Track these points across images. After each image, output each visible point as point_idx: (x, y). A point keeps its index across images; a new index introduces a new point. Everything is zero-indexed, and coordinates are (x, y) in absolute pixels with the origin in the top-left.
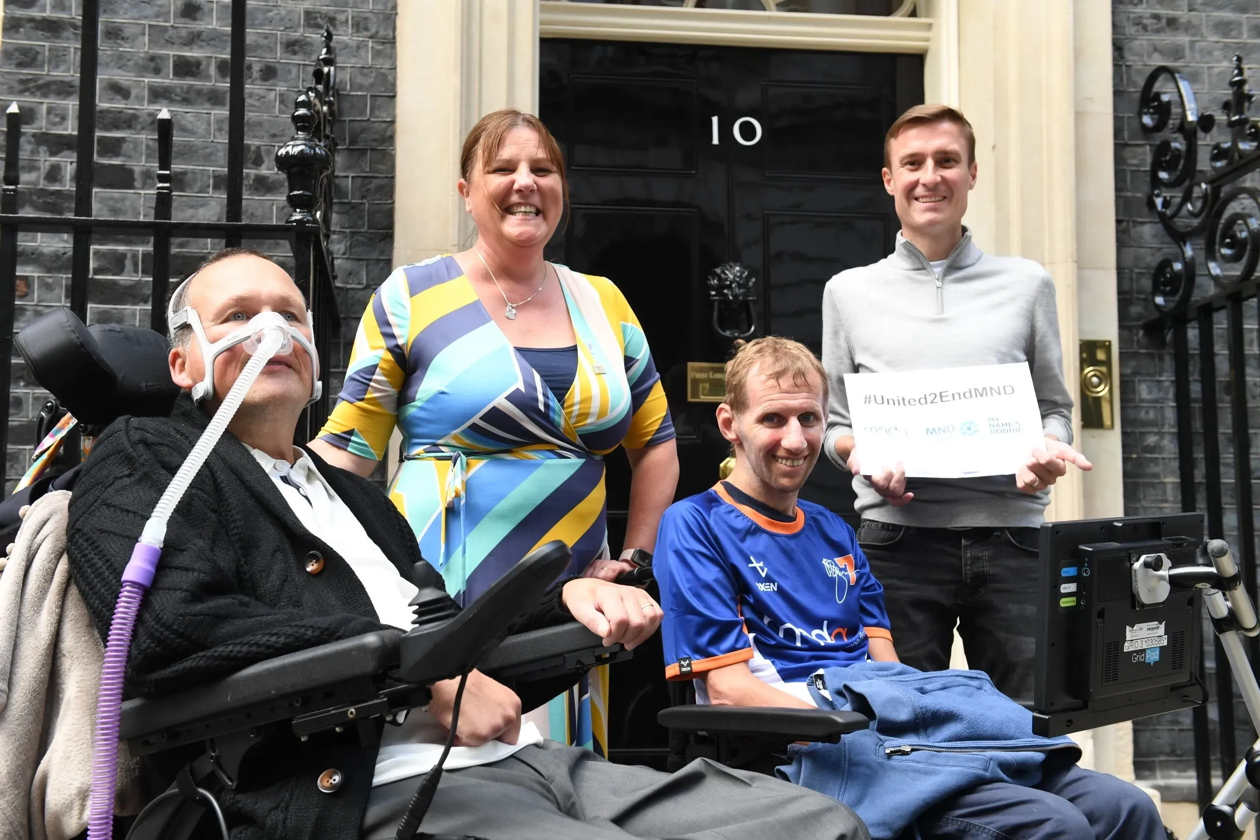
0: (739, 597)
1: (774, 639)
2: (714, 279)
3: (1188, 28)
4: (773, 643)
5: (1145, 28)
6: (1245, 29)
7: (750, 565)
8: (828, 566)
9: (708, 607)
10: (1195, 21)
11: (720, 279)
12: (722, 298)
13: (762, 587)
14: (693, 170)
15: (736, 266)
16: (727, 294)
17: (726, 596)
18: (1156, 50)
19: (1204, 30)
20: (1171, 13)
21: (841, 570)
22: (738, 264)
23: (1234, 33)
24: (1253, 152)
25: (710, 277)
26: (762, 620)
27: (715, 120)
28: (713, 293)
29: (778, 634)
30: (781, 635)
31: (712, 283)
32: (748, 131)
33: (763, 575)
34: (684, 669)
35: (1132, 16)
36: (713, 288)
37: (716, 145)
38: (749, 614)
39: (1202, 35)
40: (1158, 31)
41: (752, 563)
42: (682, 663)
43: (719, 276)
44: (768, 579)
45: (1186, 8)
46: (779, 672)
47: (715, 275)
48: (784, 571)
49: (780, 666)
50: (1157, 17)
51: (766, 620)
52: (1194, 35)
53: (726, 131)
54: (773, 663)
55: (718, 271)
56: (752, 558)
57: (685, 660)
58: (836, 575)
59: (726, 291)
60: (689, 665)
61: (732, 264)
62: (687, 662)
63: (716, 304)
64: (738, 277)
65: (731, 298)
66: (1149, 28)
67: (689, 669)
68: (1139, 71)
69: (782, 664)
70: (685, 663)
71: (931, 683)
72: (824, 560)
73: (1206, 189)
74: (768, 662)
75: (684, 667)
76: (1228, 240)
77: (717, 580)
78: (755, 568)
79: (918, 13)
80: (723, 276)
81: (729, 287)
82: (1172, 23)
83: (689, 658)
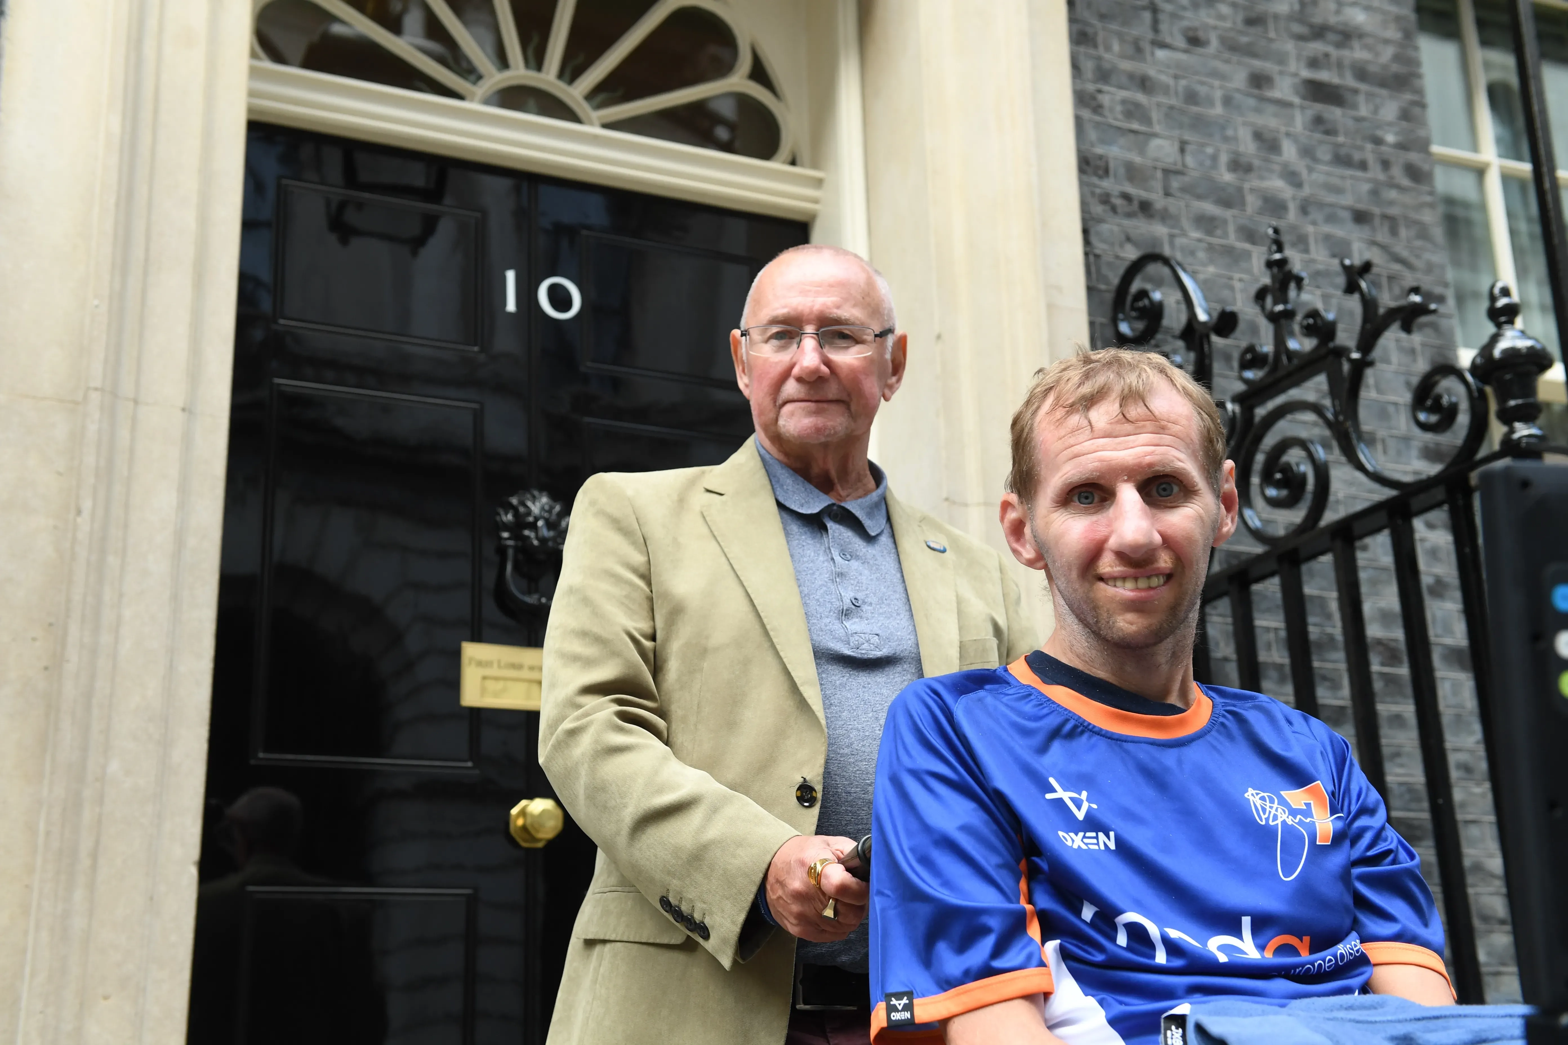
0: (1023, 864)
1: (1101, 949)
2: (506, 514)
3: (1165, 216)
4: (1099, 957)
5: (1114, 209)
6: (1231, 229)
7: (1049, 796)
8: (1259, 803)
9: (947, 884)
10: (1172, 210)
11: (516, 514)
12: (520, 544)
13: (1074, 841)
14: (475, 345)
15: (541, 496)
16: (528, 537)
17: (989, 861)
18: (1128, 239)
19: (1186, 223)
20: (1143, 194)
21: (1293, 812)
22: (544, 493)
23: (1219, 232)
24: (1262, 380)
25: (502, 512)
26: (1078, 913)
27: (511, 276)
28: (505, 535)
29: (1113, 940)
30: (1122, 939)
31: (504, 518)
32: (560, 299)
33: (1080, 815)
34: (896, 1016)
35: (1098, 191)
36: (506, 527)
37: (510, 314)
38: (1044, 901)
39: (1182, 229)
40: (1129, 215)
41: (1054, 791)
42: (894, 1002)
43: (515, 509)
44: (1092, 824)
45: (1161, 192)
46: (1114, 1022)
47: (510, 507)
48: (1138, 809)
49: (1119, 1009)
50: (1127, 197)
51: (1088, 913)
52: (1172, 227)
53: (526, 294)
54: (1101, 1003)
55: (514, 501)
56: (1052, 780)
57: (899, 996)
58: (1279, 822)
59: (527, 532)
60: (909, 1007)
61: (536, 493)
62: (905, 1001)
63: (510, 552)
64: (547, 511)
65: (536, 543)
66: (1119, 210)
67: (907, 1015)
68: (1110, 265)
69: (1121, 1003)
70: (900, 1003)
71: (1445, 1029)
72: (1251, 791)
73: (1234, 412)
74: (1091, 1002)
75: (897, 1010)
76: (1278, 476)
77: (965, 829)
78: (1060, 801)
79: (798, 160)
80: (522, 509)
81: (533, 526)
82: (1145, 208)
83: (910, 995)
